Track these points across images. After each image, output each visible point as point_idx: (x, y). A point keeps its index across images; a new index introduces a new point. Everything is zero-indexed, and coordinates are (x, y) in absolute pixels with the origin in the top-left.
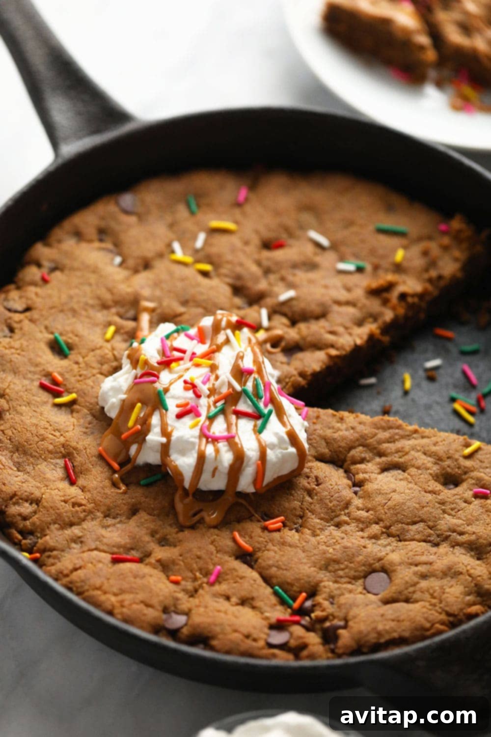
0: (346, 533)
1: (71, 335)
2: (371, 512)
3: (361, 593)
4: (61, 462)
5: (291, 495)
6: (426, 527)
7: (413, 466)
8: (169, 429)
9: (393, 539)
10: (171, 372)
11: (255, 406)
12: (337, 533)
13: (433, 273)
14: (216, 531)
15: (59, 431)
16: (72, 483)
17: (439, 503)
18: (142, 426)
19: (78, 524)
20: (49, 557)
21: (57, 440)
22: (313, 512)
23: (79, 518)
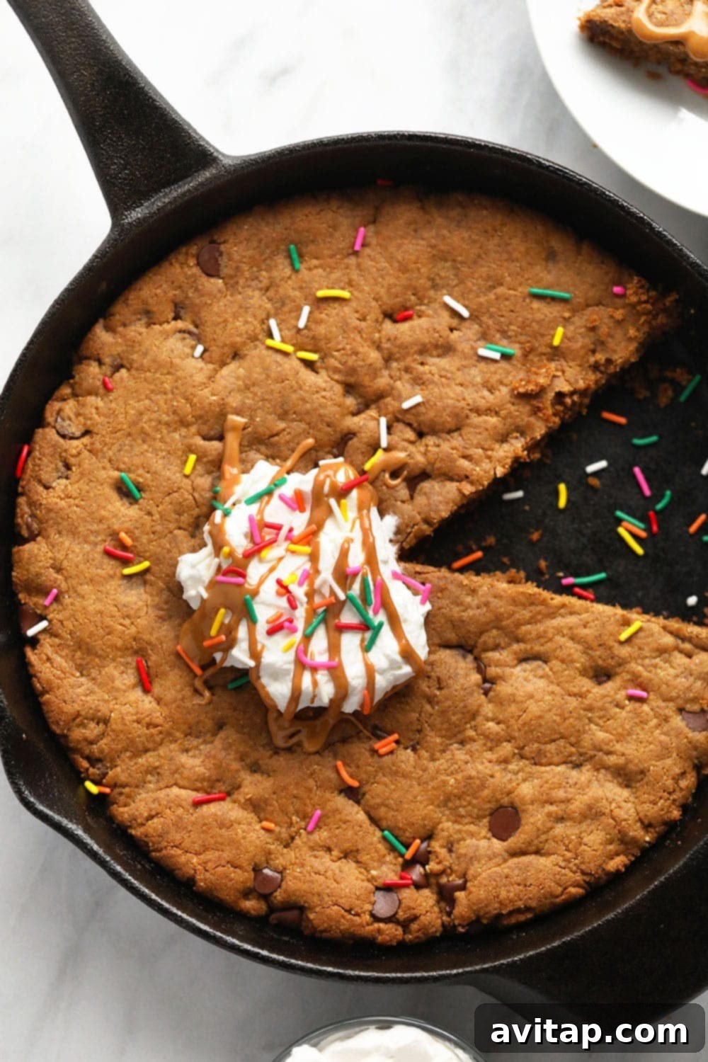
0: (471, 753)
1: (141, 471)
2: (502, 726)
3: (485, 837)
4: (132, 660)
5: (407, 704)
6: (568, 745)
7: (557, 658)
8: (259, 647)
9: (527, 762)
10: (261, 561)
11: (363, 616)
12: (461, 755)
13: (600, 357)
14: (317, 758)
15: (128, 616)
16: (147, 690)
17: (585, 710)
18: (227, 636)
19: (155, 749)
20: (121, 794)
21: (127, 632)
22: (432, 727)
23: (154, 742)
